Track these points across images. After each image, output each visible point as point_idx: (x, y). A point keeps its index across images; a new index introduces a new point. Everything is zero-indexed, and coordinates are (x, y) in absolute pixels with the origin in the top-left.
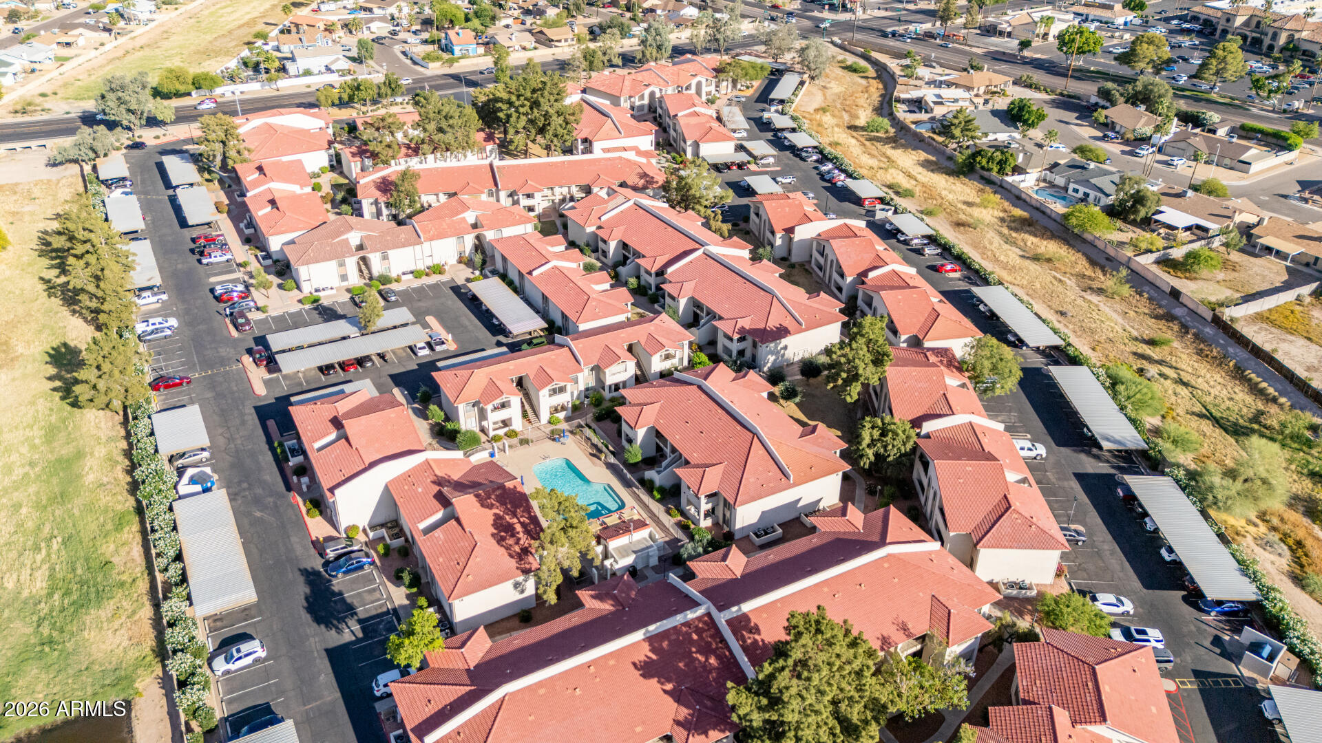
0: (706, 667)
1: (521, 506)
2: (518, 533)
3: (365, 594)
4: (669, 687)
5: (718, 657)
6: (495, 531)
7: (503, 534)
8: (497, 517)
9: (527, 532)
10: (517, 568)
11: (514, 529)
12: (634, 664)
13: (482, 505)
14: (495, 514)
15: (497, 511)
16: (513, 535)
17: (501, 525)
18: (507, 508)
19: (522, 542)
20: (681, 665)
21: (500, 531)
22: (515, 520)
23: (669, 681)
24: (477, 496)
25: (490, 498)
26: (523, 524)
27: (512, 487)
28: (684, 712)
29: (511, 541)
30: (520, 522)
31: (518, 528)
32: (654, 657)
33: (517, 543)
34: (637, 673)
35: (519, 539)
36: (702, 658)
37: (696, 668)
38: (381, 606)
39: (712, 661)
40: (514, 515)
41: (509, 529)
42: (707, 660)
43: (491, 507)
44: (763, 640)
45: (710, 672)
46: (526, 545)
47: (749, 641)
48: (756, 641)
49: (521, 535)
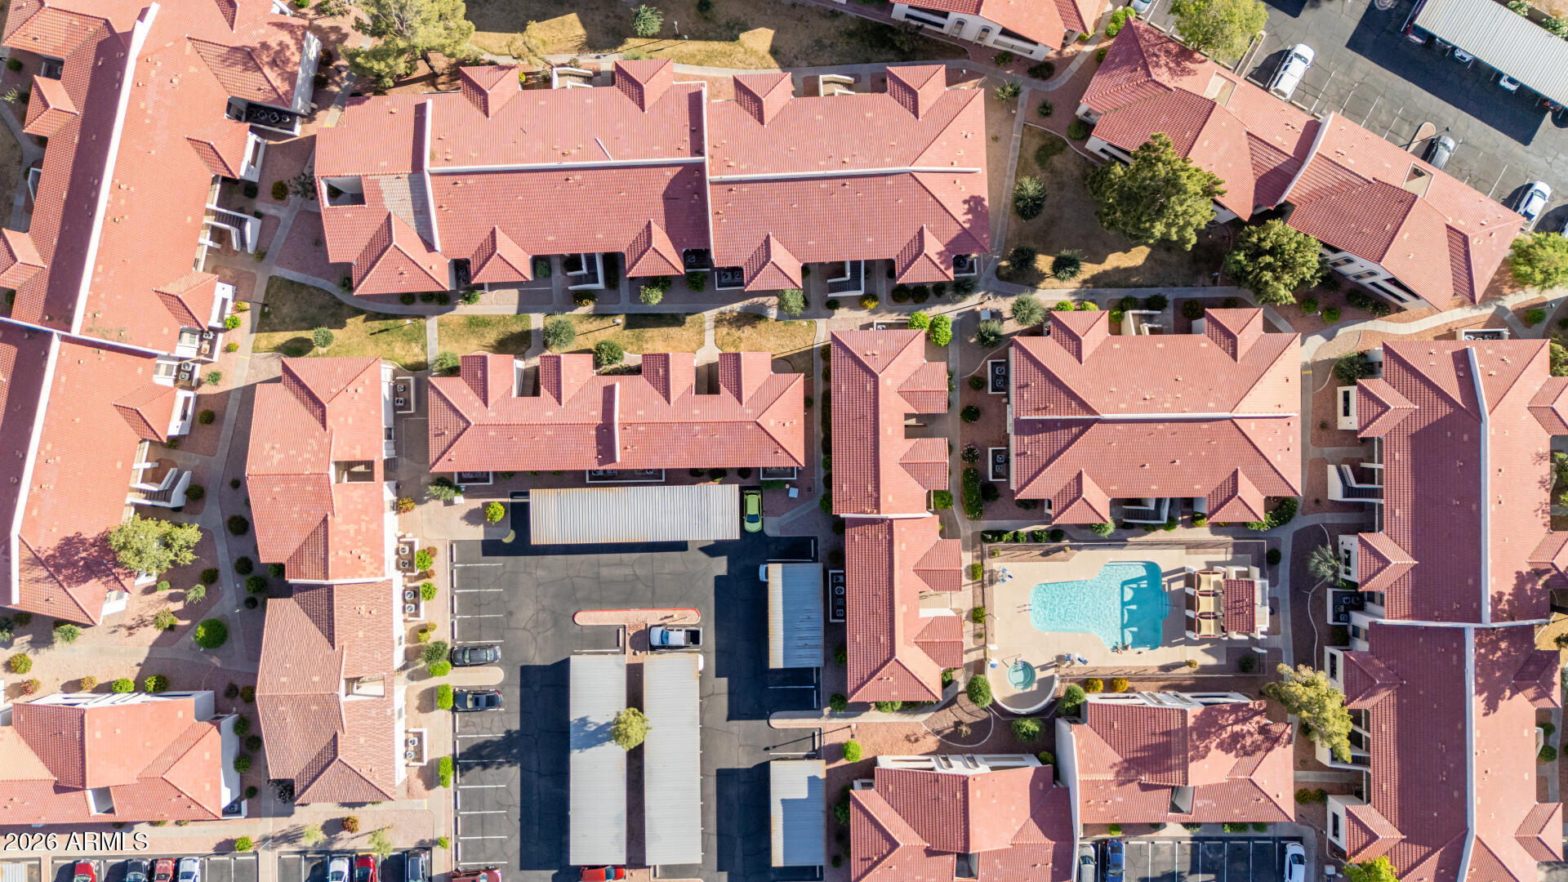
0: (1506, 654)
1: (1216, 716)
2: (1242, 730)
3: (1157, 859)
4: (1508, 693)
5: (1502, 640)
6: (1234, 752)
7: (1239, 746)
8: (1221, 746)
9: (1244, 720)
10: (1285, 747)
11: (1237, 733)
12: (1485, 715)
13: (1204, 757)
14: (1217, 747)
15: (1214, 745)
16: (1243, 737)
17: (1229, 744)
18: (1214, 733)
19: (1252, 730)
20: (1498, 674)
21: (1236, 748)
22: (1229, 729)
23: (1504, 691)
24: (1192, 760)
25: (1198, 747)
26: (1236, 722)
27: (1193, 720)
28: (1531, 692)
29: (1248, 741)
30: (1232, 725)
31: (1237, 728)
32: (1485, 695)
33: (1252, 734)
34: (1491, 715)
35: (1249, 732)
36: (1499, 654)
37: (1503, 663)
38: (1182, 848)
39: (1503, 645)
40: (1224, 727)
41: (1236, 737)
42: (1501, 650)
43: (1207, 749)
44: (1510, 594)
45: (1509, 652)
46: (1256, 726)
47: (1506, 607)
48: (1508, 601)
49: (1245, 728)
